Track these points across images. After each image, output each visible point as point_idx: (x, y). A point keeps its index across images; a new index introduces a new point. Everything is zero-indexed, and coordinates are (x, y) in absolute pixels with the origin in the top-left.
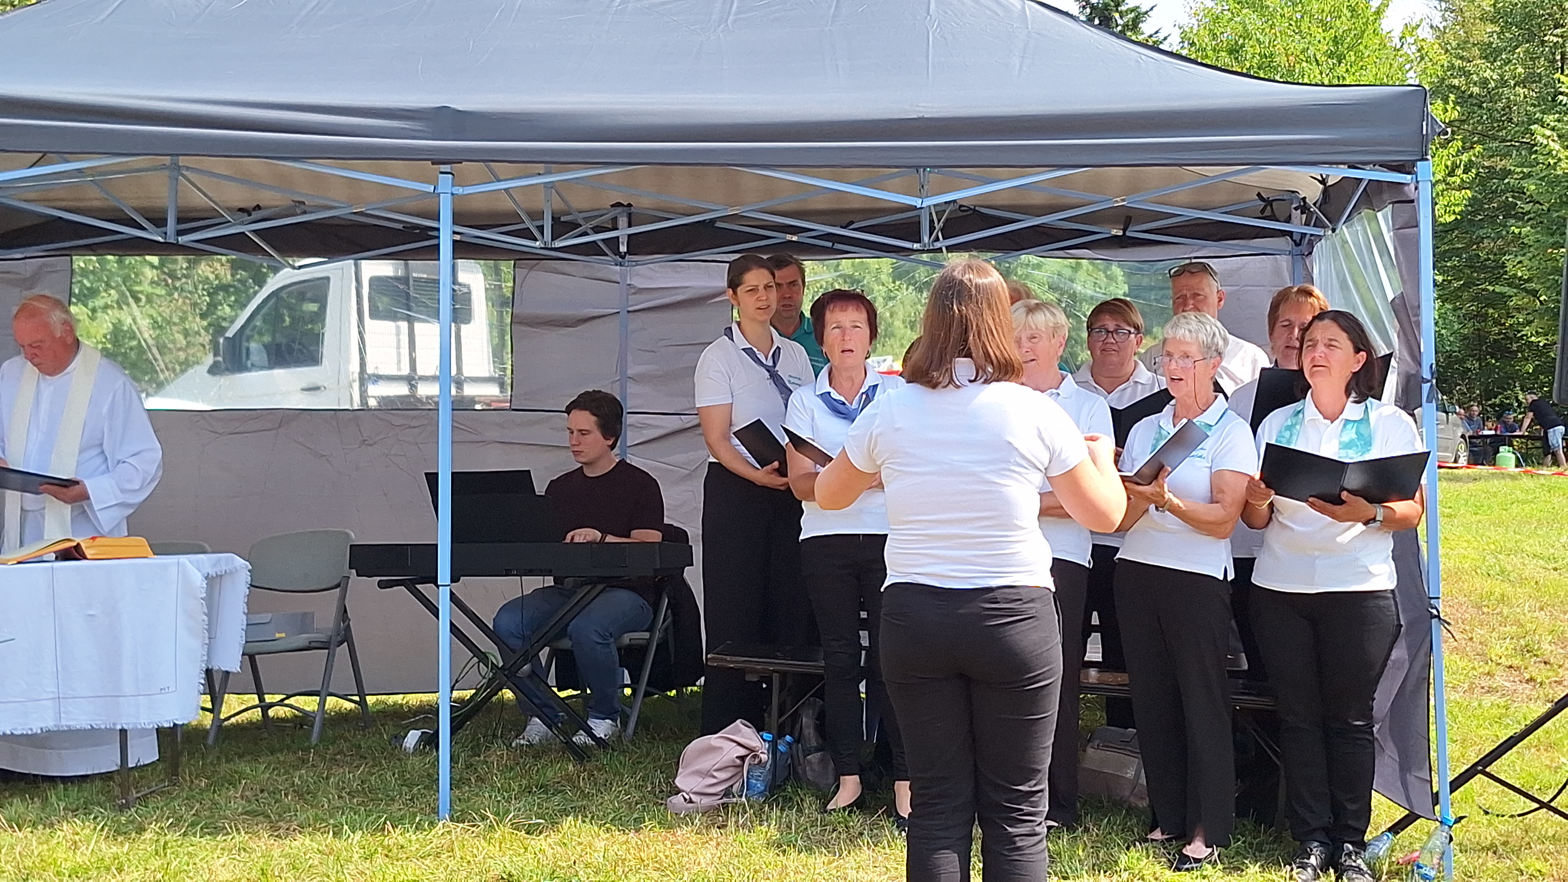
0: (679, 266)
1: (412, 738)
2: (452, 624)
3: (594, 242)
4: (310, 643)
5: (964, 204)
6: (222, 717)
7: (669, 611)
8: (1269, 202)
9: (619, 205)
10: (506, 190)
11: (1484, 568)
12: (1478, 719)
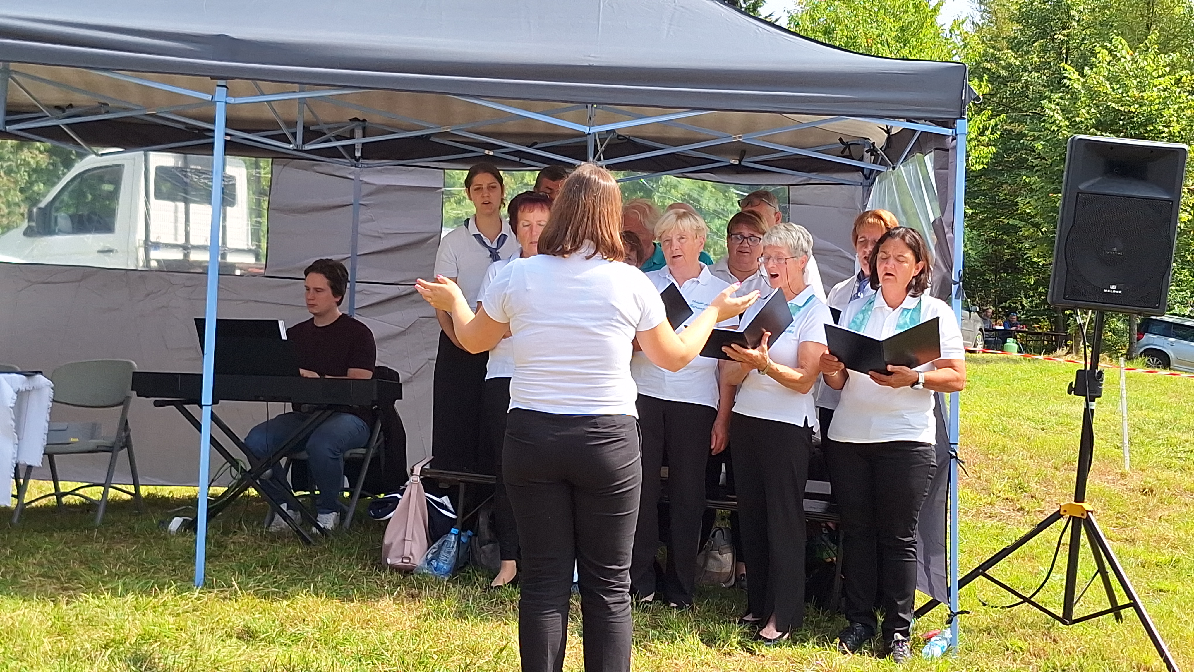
0: (401, 170)
1: (176, 523)
2: (211, 436)
3: (335, 147)
4: (98, 447)
5: (622, 134)
6: (25, 501)
7: (382, 433)
8: (847, 146)
9: (356, 119)
10: (266, 101)
11: (991, 426)
12: (981, 537)
